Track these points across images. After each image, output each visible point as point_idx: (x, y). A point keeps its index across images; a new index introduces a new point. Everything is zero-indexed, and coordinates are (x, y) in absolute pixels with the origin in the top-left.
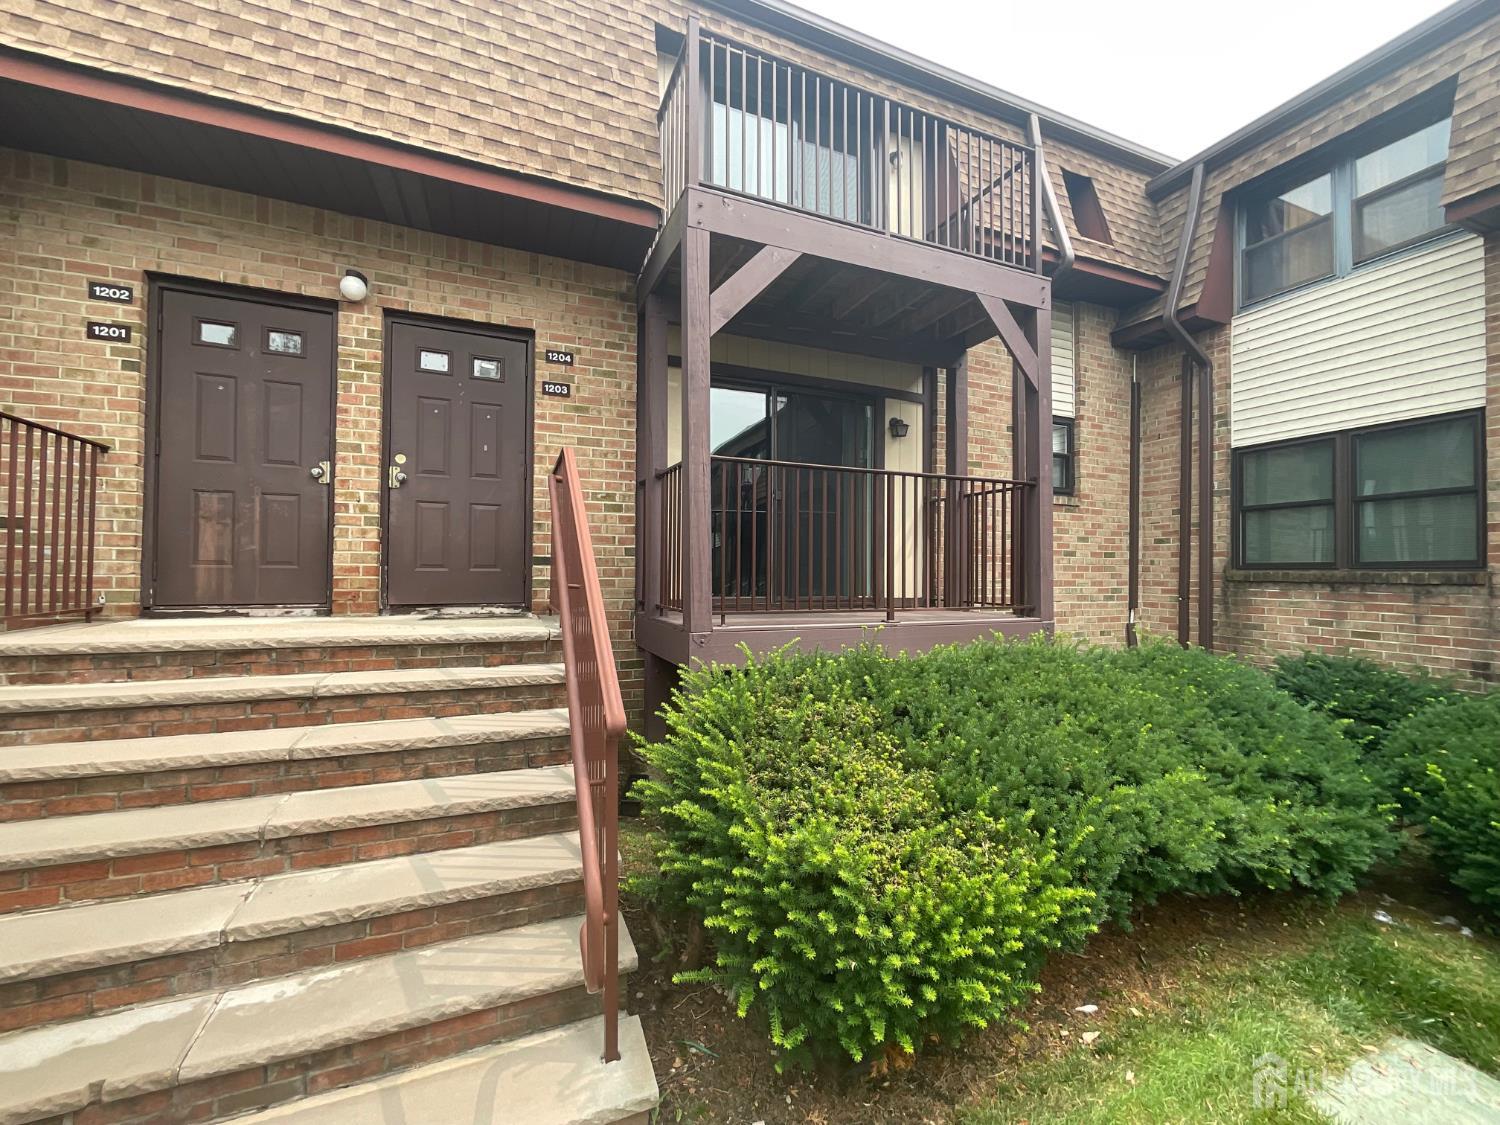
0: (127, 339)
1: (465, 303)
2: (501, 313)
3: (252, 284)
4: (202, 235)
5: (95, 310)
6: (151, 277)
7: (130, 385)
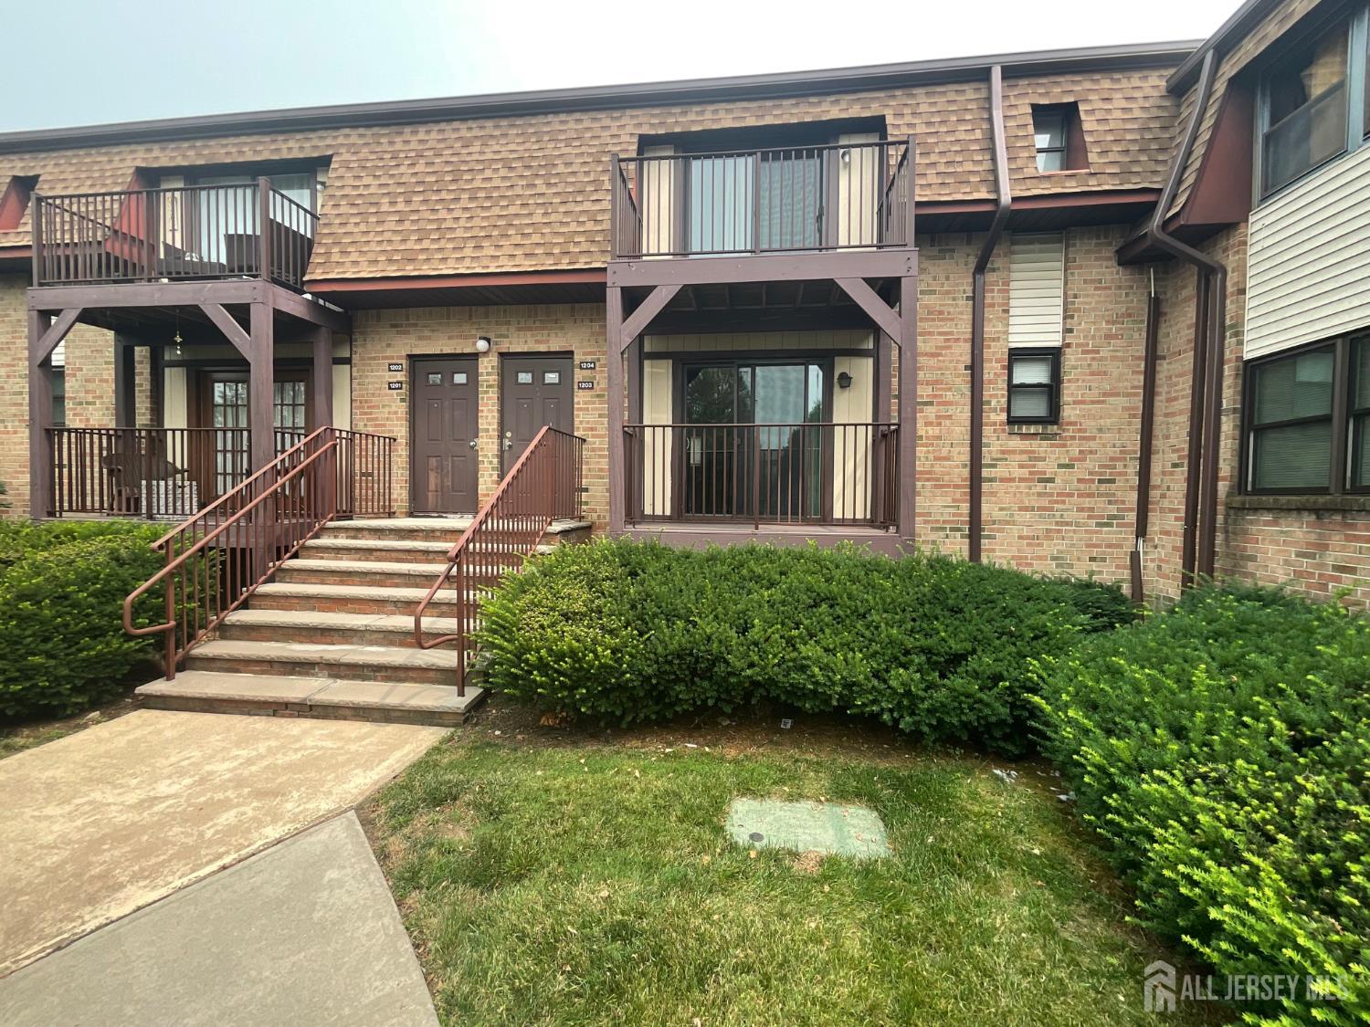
0: (401, 388)
1: (538, 342)
2: (555, 345)
3: (444, 352)
4: (427, 333)
5: (390, 377)
6: (410, 357)
7: (402, 409)
